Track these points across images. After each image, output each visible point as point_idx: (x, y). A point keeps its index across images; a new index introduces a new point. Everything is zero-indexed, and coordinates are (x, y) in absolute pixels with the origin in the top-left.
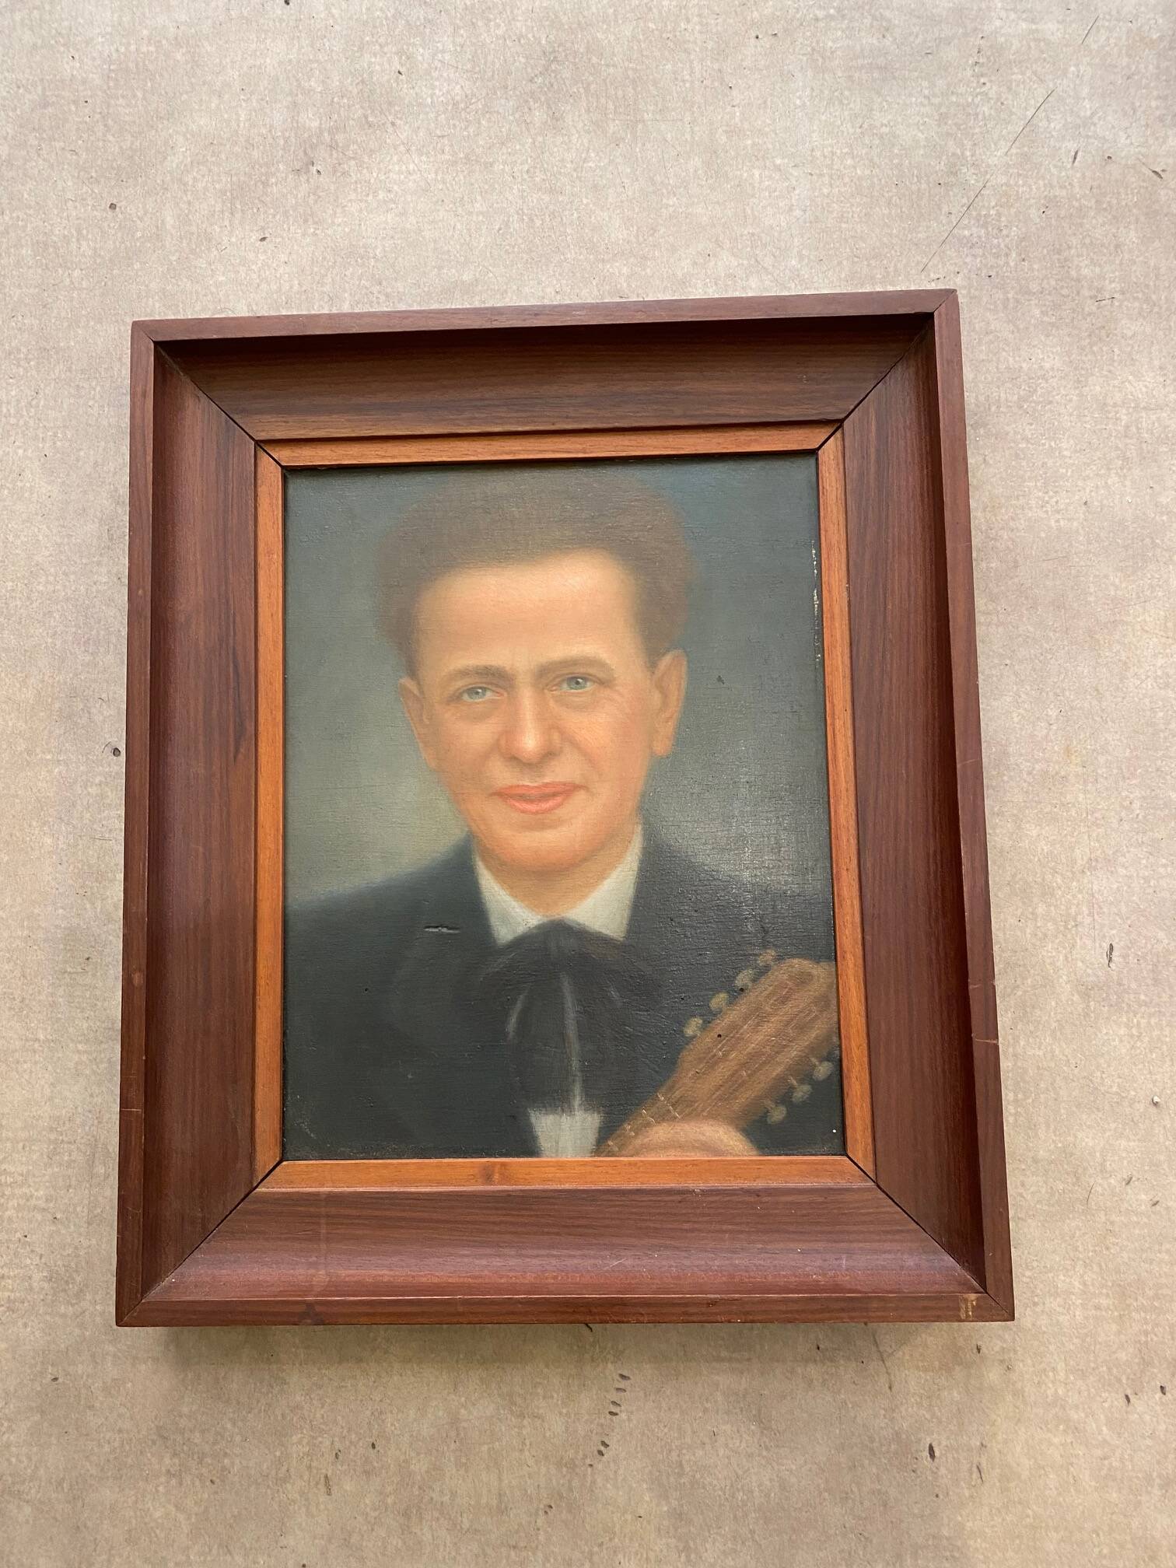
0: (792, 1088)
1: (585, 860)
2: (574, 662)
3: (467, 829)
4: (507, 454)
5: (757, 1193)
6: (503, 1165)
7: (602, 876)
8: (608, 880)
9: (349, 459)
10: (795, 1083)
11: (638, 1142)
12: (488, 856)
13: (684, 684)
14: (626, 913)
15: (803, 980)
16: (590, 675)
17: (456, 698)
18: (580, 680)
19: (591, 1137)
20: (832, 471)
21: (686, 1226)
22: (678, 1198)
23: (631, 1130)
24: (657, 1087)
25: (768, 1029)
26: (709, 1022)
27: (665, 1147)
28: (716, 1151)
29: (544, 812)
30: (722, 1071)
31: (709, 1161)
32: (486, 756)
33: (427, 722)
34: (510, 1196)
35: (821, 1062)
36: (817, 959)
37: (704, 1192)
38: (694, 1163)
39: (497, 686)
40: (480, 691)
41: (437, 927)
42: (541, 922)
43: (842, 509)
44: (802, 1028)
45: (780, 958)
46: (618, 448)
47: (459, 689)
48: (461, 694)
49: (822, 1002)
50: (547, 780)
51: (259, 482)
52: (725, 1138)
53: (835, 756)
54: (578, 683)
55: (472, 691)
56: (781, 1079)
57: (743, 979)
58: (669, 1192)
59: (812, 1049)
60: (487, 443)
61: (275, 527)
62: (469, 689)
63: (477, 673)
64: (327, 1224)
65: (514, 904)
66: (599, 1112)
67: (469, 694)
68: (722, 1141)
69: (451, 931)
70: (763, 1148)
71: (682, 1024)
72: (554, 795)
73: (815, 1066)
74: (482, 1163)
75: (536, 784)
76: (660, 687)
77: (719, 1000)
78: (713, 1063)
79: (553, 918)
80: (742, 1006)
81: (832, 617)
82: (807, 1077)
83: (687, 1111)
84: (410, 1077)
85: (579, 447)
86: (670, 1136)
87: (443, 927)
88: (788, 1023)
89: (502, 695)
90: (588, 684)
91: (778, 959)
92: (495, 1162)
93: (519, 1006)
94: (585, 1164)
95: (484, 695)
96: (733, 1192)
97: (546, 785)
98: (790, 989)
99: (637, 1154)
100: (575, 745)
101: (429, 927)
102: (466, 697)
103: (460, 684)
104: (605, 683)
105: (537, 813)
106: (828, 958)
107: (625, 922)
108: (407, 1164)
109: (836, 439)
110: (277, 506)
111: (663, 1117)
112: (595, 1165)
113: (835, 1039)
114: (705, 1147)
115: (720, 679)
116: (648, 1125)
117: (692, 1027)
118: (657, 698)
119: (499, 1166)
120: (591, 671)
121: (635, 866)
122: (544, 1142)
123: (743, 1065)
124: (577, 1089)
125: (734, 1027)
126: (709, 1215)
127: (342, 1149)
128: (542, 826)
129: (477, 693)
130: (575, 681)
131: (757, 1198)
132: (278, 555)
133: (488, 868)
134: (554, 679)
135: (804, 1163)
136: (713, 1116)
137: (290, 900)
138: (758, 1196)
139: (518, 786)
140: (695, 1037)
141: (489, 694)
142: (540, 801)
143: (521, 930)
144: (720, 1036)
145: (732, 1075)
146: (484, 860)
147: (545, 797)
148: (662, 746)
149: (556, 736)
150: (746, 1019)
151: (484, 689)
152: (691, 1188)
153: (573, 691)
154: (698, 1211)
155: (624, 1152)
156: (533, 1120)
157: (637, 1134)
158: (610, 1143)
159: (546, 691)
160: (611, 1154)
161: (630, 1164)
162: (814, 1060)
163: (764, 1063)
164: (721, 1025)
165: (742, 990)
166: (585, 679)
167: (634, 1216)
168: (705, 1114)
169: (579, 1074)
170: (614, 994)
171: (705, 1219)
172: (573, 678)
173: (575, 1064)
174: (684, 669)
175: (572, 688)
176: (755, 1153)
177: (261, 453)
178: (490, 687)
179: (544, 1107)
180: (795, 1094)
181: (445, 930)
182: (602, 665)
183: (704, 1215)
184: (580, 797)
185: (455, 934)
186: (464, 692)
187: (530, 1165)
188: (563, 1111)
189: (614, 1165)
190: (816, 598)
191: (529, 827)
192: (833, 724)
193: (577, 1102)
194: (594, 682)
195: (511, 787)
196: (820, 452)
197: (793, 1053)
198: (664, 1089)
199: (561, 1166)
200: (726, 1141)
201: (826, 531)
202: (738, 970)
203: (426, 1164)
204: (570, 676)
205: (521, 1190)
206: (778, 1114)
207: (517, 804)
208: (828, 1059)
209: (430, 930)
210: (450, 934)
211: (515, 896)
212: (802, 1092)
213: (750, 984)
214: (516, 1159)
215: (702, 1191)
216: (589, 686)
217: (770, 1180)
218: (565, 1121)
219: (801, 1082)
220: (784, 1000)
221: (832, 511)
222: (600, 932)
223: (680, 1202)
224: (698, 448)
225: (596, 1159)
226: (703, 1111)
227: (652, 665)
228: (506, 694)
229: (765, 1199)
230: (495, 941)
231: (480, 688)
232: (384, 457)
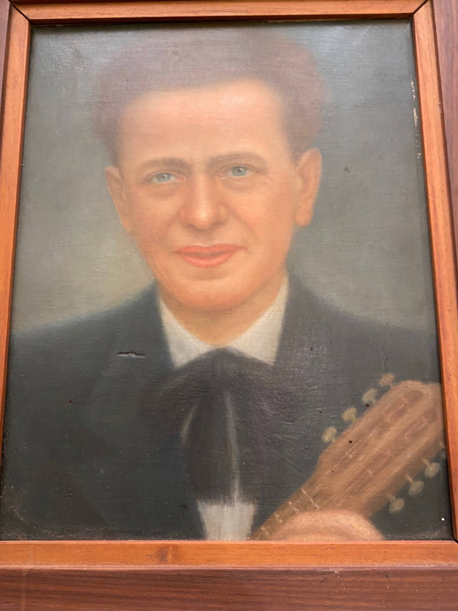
0: (408, 484)
1: (243, 303)
2: (237, 156)
3: (153, 278)
4: (191, 13)
5: (386, 574)
6: (175, 547)
7: (257, 314)
8: (262, 318)
9: (78, 15)
10: (410, 479)
11: (286, 527)
12: (170, 299)
13: (320, 172)
14: (276, 344)
15: (416, 397)
16: (249, 165)
17: (148, 181)
18: (241, 169)
19: (247, 523)
20: (424, 27)
21: (328, 603)
22: (321, 578)
23: (280, 518)
24: (301, 482)
25: (389, 436)
26: (342, 431)
27: (309, 531)
28: (350, 537)
29: (212, 266)
30: (353, 470)
31: (344, 545)
32: (169, 224)
33: (124, 197)
34: (180, 575)
35: (431, 462)
36: (425, 381)
37: (343, 574)
38: (332, 547)
39: (179, 172)
40: (166, 176)
41: (127, 353)
42: (209, 350)
43: (433, 52)
44: (415, 435)
45: (397, 380)
46: (270, 10)
47: (150, 175)
48: (151, 178)
49: (430, 415)
50: (216, 242)
51: (12, 30)
52: (356, 525)
53: (436, 224)
54: (240, 171)
55: (160, 176)
56: (400, 477)
57: (368, 396)
58: (313, 573)
59: (424, 453)
60: (177, 5)
61: (21, 60)
62: (158, 175)
63: (164, 163)
64: (27, 597)
65: (189, 335)
66: (254, 503)
67: (157, 178)
68: (353, 527)
69: (137, 357)
70: (386, 534)
71: (320, 432)
72: (221, 253)
73: (426, 466)
74: (157, 546)
75: (206, 246)
76: (302, 174)
77: (349, 413)
78: (345, 463)
79: (218, 347)
80: (368, 418)
81: (430, 125)
82: (420, 475)
83: (325, 502)
84: (102, 472)
85: (243, 9)
86: (310, 523)
87: (132, 353)
88: (405, 431)
89: (182, 179)
90: (248, 172)
91: (396, 381)
92: (168, 546)
93: (190, 416)
94: (241, 547)
95: (169, 178)
96: (366, 573)
97: (215, 246)
98: (406, 405)
99: (284, 538)
100: (237, 217)
101: (121, 353)
102: (155, 180)
103: (150, 171)
104: (260, 171)
105: (207, 267)
106: (434, 381)
107: (275, 350)
108: (97, 545)
109: (426, 7)
110: (24, 47)
111: (306, 507)
112: (252, 548)
113: (441, 445)
114: (340, 532)
115: (346, 169)
116: (293, 514)
117: (329, 435)
118: (299, 183)
119: (171, 548)
120: (252, 163)
121: (283, 307)
122: (209, 527)
123: (369, 465)
124: (236, 484)
125: (361, 435)
126: (346, 593)
127: (45, 531)
128: (212, 277)
129: (164, 177)
130: (237, 169)
131: (386, 579)
132: (22, 78)
133: (169, 307)
134: (222, 168)
135: (422, 547)
136: (345, 507)
137: (14, 331)
138: (387, 576)
139: (194, 247)
140: (330, 443)
141: (172, 178)
142: (210, 258)
143: (194, 356)
144: (351, 442)
145: (361, 474)
146: (166, 302)
147: (214, 255)
148: (304, 218)
149: (223, 210)
150: (371, 428)
151: (169, 175)
152: (331, 570)
153: (236, 177)
154: (337, 590)
155: (273, 537)
156: (200, 509)
157: (284, 521)
158: (263, 528)
159: (216, 177)
160: (263, 538)
161: (280, 547)
162: (426, 461)
163: (387, 463)
164: (351, 433)
165: (368, 405)
166: (245, 169)
167: (281, 594)
168: (339, 505)
169: (237, 472)
170: (265, 406)
171: (344, 596)
172: (235, 168)
173: (235, 463)
174: (320, 162)
175: (235, 175)
176: (380, 537)
177: (15, 12)
178: (172, 173)
179: (210, 498)
180: (411, 489)
181: (133, 356)
182: (258, 158)
183: (341, 593)
184: (241, 254)
185: (143, 359)
186: (154, 176)
187: (198, 547)
188: (225, 502)
189: (267, 548)
190: (415, 114)
191: (200, 277)
192: (434, 201)
193: (236, 494)
194: (252, 170)
195: (188, 247)
196: (415, 15)
197: (409, 455)
198: (306, 485)
199: (223, 548)
200: (356, 527)
201: (422, 66)
202: (365, 390)
203: (113, 546)
204: (234, 166)
205: (189, 571)
206: (398, 505)
207: (193, 260)
208: (436, 460)
209: (123, 355)
210: (138, 359)
211: (190, 330)
212: (416, 487)
213: (374, 401)
214: (186, 542)
215: (341, 572)
216: (249, 174)
217: (395, 561)
218: (227, 510)
219: (416, 479)
220: (400, 413)
221: (425, 54)
222: (255, 359)
223: (322, 582)
224: (329, 11)
225: (252, 542)
226: (337, 503)
227: (295, 159)
228: (185, 179)
229: (393, 579)
230: (173, 365)
231: (166, 174)
232: (102, 14)
